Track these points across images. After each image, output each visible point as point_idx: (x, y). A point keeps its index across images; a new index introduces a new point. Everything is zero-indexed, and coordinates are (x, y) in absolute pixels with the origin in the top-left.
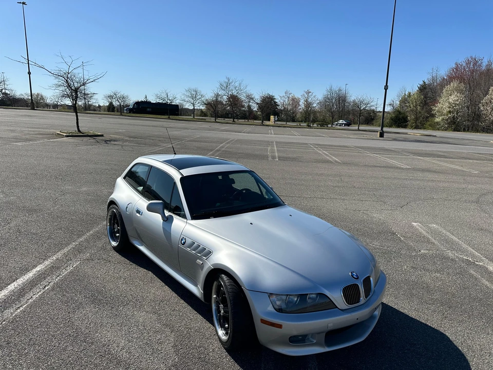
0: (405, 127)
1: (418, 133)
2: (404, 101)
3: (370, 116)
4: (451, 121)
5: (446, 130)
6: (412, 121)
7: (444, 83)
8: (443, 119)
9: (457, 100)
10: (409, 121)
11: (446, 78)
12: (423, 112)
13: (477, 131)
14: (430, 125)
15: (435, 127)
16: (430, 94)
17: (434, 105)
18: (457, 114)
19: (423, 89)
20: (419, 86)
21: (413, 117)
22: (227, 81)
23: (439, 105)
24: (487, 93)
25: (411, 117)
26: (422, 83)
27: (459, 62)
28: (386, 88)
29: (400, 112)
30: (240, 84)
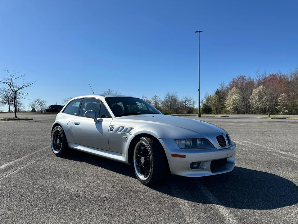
0: (211, 113)
1: (219, 116)
2: (208, 100)
3: (191, 110)
4: (235, 109)
5: (233, 114)
6: (214, 110)
7: (228, 90)
8: (231, 108)
9: (237, 98)
10: (213, 110)
11: (229, 87)
12: (219, 105)
13: (250, 114)
14: (224, 112)
15: (227, 112)
16: (222, 96)
17: (225, 101)
18: (238, 105)
19: (218, 93)
20: (215, 92)
21: (214, 108)
22: (108, 91)
23: (228, 101)
24: (252, 93)
25: (213, 108)
26: (216, 90)
27: (235, 78)
28: (199, 90)
29: (207, 106)
30: (116, 93)
